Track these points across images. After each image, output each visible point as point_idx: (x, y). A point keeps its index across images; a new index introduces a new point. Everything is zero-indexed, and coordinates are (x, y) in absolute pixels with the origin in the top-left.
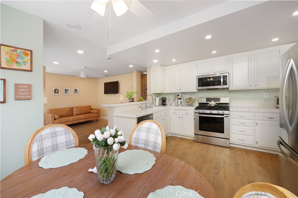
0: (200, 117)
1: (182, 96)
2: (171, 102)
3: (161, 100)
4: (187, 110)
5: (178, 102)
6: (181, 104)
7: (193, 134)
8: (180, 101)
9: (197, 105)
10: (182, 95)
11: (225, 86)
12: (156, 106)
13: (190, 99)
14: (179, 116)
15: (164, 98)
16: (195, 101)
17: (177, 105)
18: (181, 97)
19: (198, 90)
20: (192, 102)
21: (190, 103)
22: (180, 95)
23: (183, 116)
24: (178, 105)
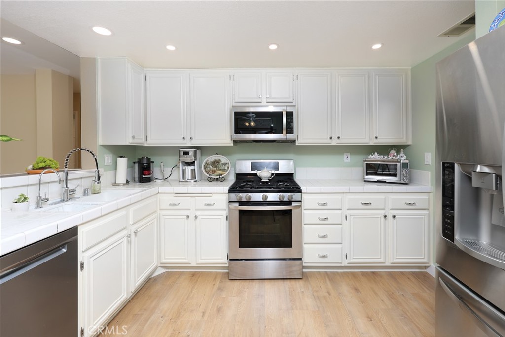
0: (240, 211)
1: (195, 156)
2: (167, 171)
3: (136, 166)
4: (209, 195)
5: (184, 171)
6: (194, 176)
7: (223, 260)
8: (192, 170)
9: (232, 179)
10: (195, 152)
11: (290, 136)
12: (118, 185)
13: (215, 163)
14: (188, 213)
15: (145, 161)
16: (226, 168)
17: (182, 179)
18: (193, 158)
19: (235, 142)
20: (220, 172)
21: (215, 174)
22: (191, 154)
23: (198, 213)
24: (184, 181)
